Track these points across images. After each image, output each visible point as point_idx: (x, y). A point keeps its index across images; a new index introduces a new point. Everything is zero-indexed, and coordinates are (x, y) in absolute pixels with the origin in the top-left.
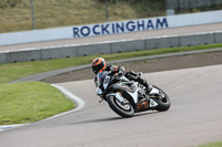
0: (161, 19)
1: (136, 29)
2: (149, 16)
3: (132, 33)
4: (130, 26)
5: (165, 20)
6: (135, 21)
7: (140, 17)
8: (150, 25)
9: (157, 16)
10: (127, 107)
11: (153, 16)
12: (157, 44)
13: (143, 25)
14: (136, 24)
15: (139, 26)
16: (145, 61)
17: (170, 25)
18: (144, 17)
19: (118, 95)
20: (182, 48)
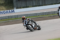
0: (13, 10)
1: (6, 13)
2: (9, 9)
3: (5, 14)
4: (4, 12)
5: (14, 11)
6: (6, 11)
7: (7, 10)
8: (10, 12)
9: (11, 9)
10: (32, 29)
11: (10, 9)
12: (11, 17)
13: (8, 12)
14: (6, 12)
15: (7, 12)
16: (8, 22)
17: (15, 12)
20: (18, 18)
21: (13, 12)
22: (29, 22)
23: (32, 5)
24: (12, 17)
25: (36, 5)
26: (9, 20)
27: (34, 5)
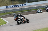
0: (25, 4)
2: (22, 3)
3: (19, 7)
8: (22, 5)
9: (24, 3)
11: (23, 3)
13: (21, 5)
14: (19, 5)
15: (20, 5)
17: (27, 5)
18: (21, 4)
20: (29, 10)
21: (25, 5)
24: (24, 9)
26: (22, 12)
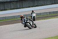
19: (28, 24)
22: (27, 20)
23: (10, 8)
25: (14, 7)
27: (12, 8)
